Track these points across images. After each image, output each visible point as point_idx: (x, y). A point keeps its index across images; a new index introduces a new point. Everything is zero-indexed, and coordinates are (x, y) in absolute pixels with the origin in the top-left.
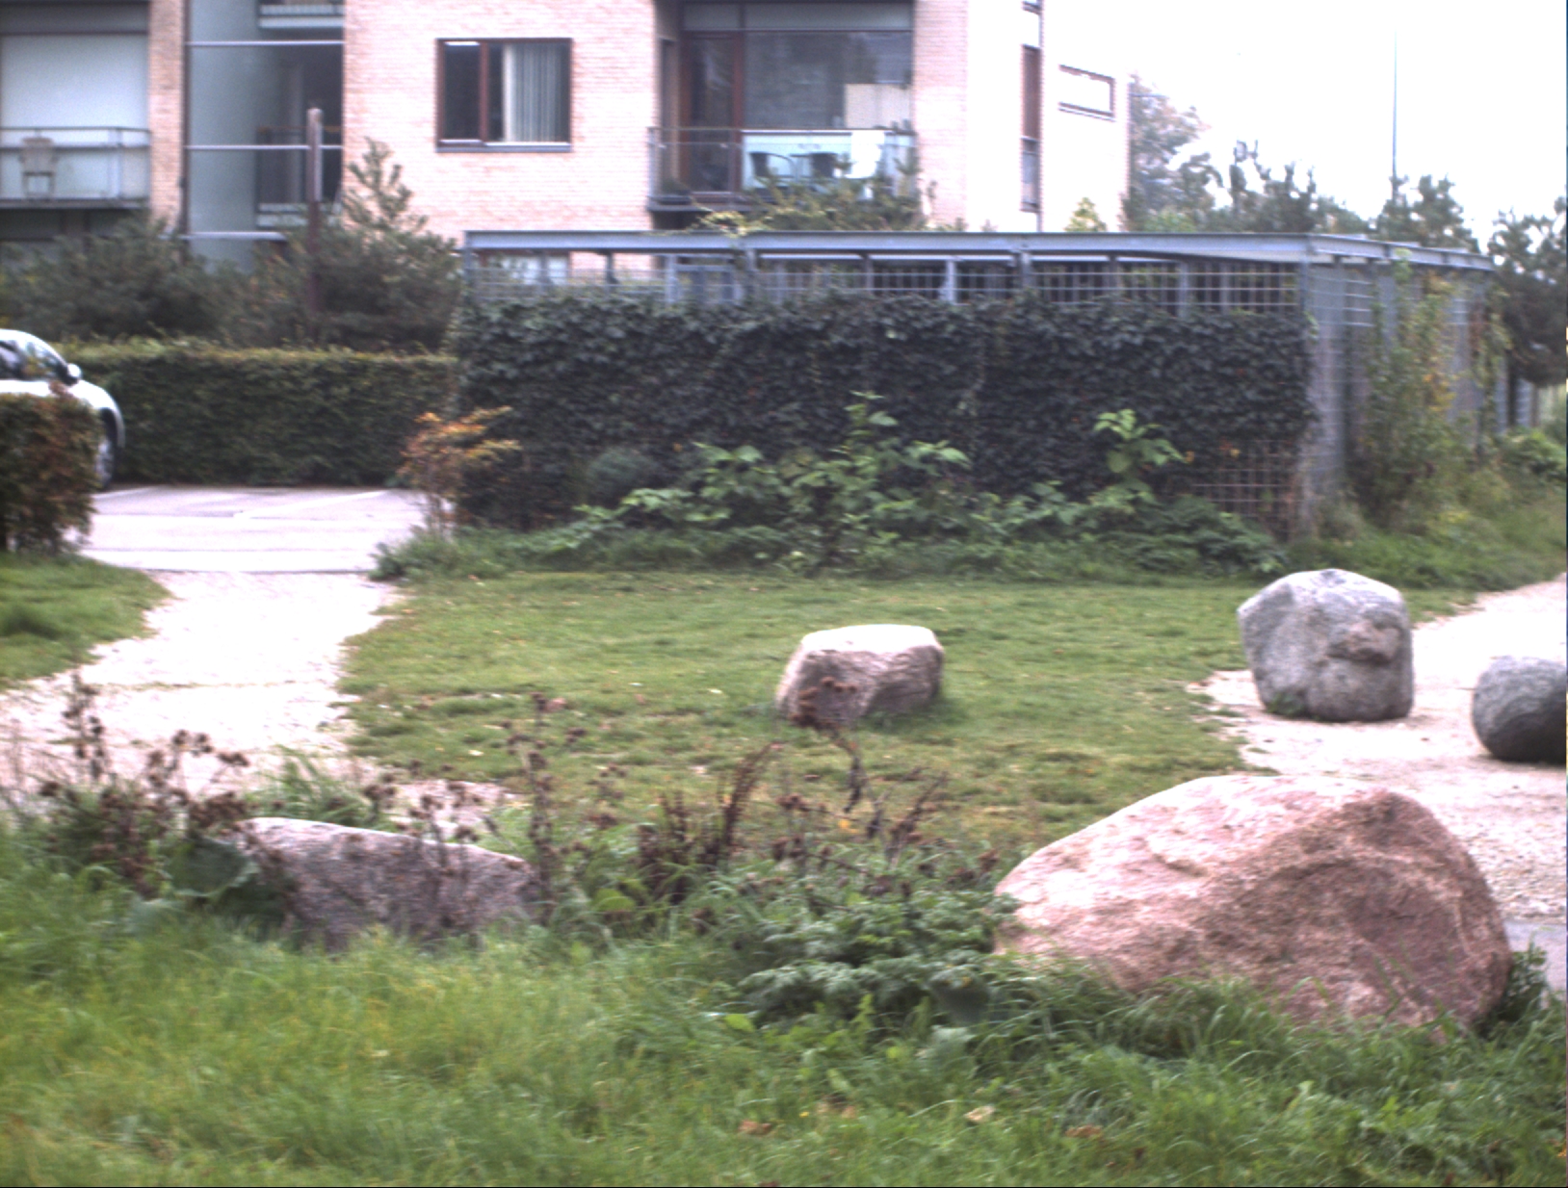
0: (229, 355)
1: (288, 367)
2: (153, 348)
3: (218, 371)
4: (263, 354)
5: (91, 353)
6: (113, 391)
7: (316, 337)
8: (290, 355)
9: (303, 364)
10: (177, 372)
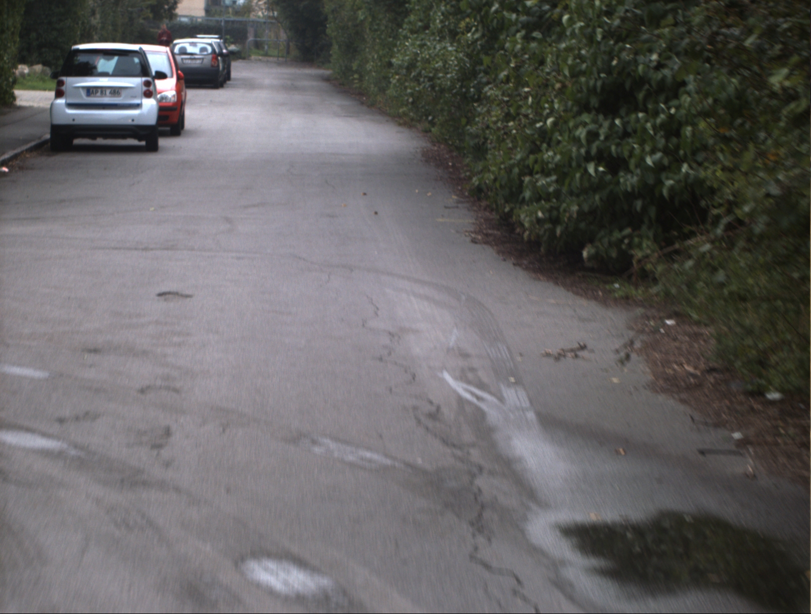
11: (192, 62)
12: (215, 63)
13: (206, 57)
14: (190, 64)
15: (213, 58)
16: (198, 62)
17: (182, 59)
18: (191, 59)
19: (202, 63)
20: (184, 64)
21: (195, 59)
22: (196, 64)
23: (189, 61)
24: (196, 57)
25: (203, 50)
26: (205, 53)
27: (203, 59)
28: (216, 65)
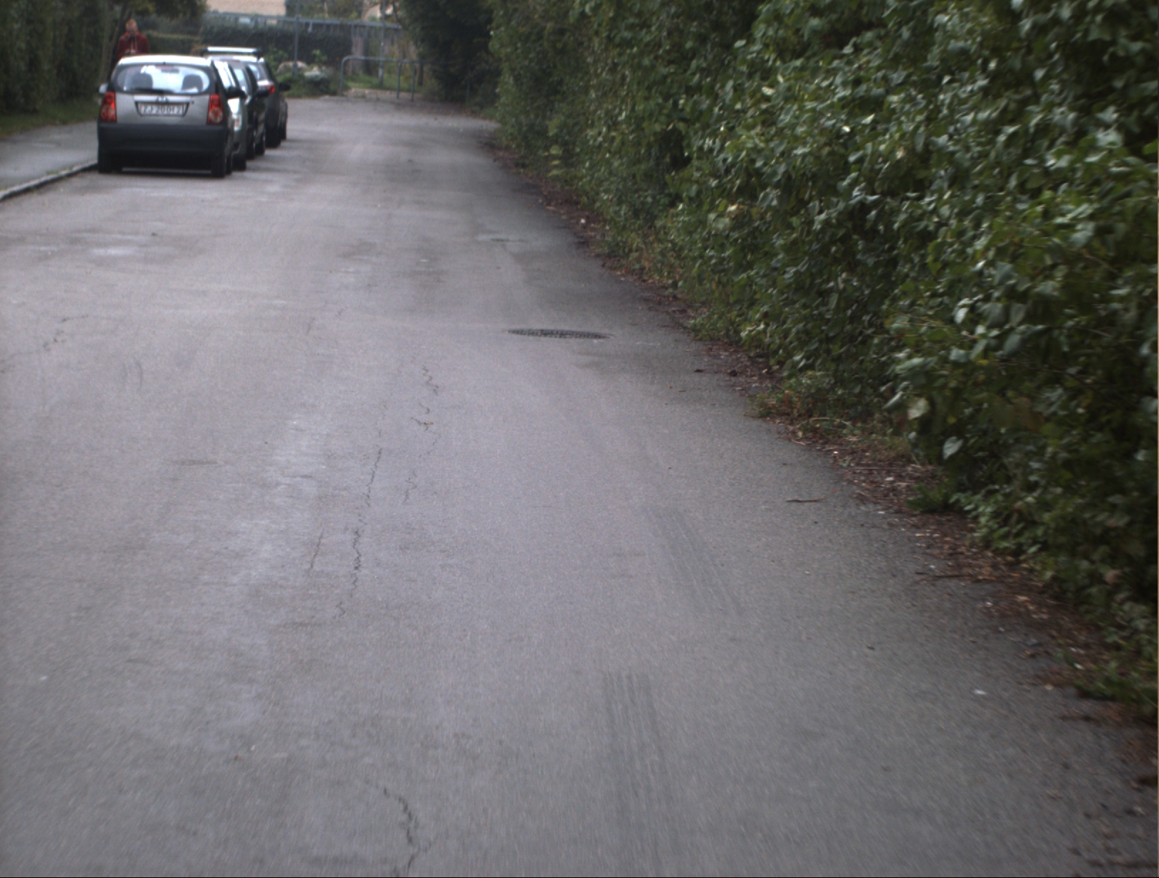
11: (160, 112)
12: (216, 114)
13: (194, 99)
14: (156, 115)
15: (211, 103)
16: (176, 110)
17: (137, 103)
18: (157, 103)
19: (184, 114)
20: (141, 115)
21: (168, 103)
22: (172, 116)
23: (155, 110)
24: (171, 98)
25: (190, 81)
26: (195, 90)
27: (188, 104)
28: (219, 120)
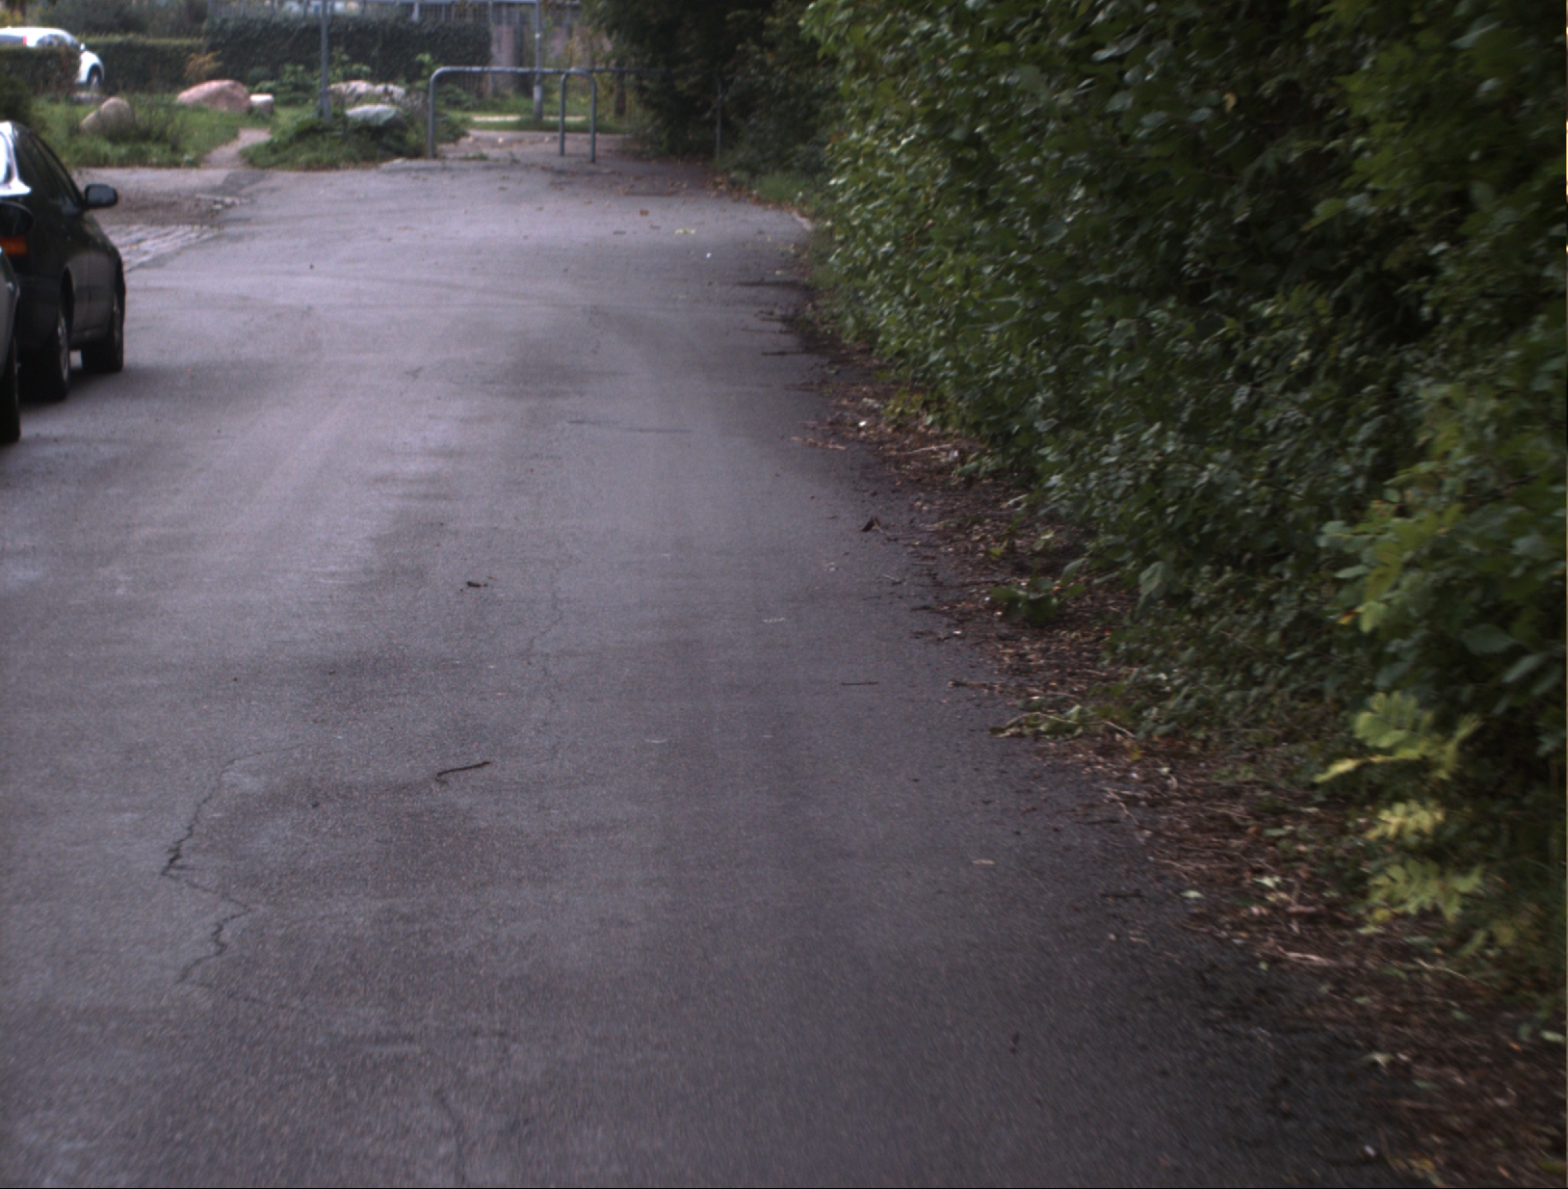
0: (151, 41)
1: (175, 48)
2: (117, 39)
3: (143, 48)
4: (164, 41)
5: (92, 40)
6: (101, 56)
7: (189, 34)
8: (176, 42)
9: (181, 46)
10: (127, 49)
